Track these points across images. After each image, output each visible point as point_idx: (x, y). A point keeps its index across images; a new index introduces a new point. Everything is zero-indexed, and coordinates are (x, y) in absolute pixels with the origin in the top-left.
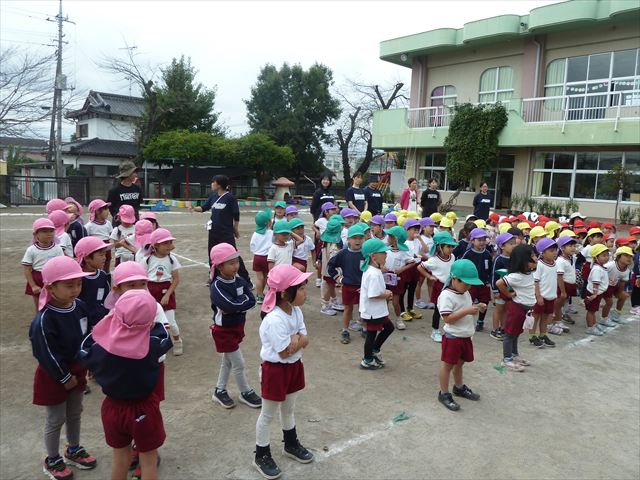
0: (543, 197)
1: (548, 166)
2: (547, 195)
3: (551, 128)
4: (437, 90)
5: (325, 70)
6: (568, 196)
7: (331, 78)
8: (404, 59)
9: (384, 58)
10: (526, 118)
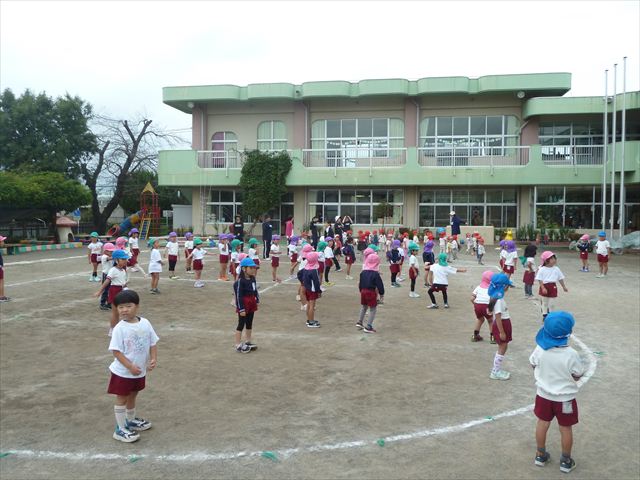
1: (320, 199)
3: (326, 172)
4: (219, 135)
5: (82, 103)
7: (90, 112)
8: (191, 106)
9: (168, 103)
10: (306, 163)
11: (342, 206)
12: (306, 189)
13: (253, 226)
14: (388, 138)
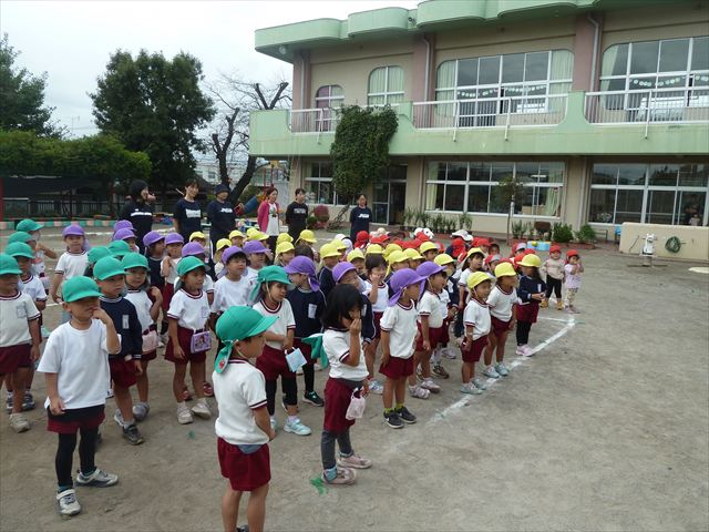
0: (437, 211)
1: (441, 177)
2: (441, 209)
3: (442, 136)
4: (323, 90)
5: (193, 62)
6: (462, 209)
7: (201, 72)
8: (283, 51)
9: (261, 50)
10: (417, 123)
11: (471, 187)
12: (423, 161)
13: (345, 210)
14: (547, 82)
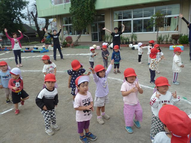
6: (131, 32)
11: (134, 21)
12: (111, 11)
13: (79, 37)
